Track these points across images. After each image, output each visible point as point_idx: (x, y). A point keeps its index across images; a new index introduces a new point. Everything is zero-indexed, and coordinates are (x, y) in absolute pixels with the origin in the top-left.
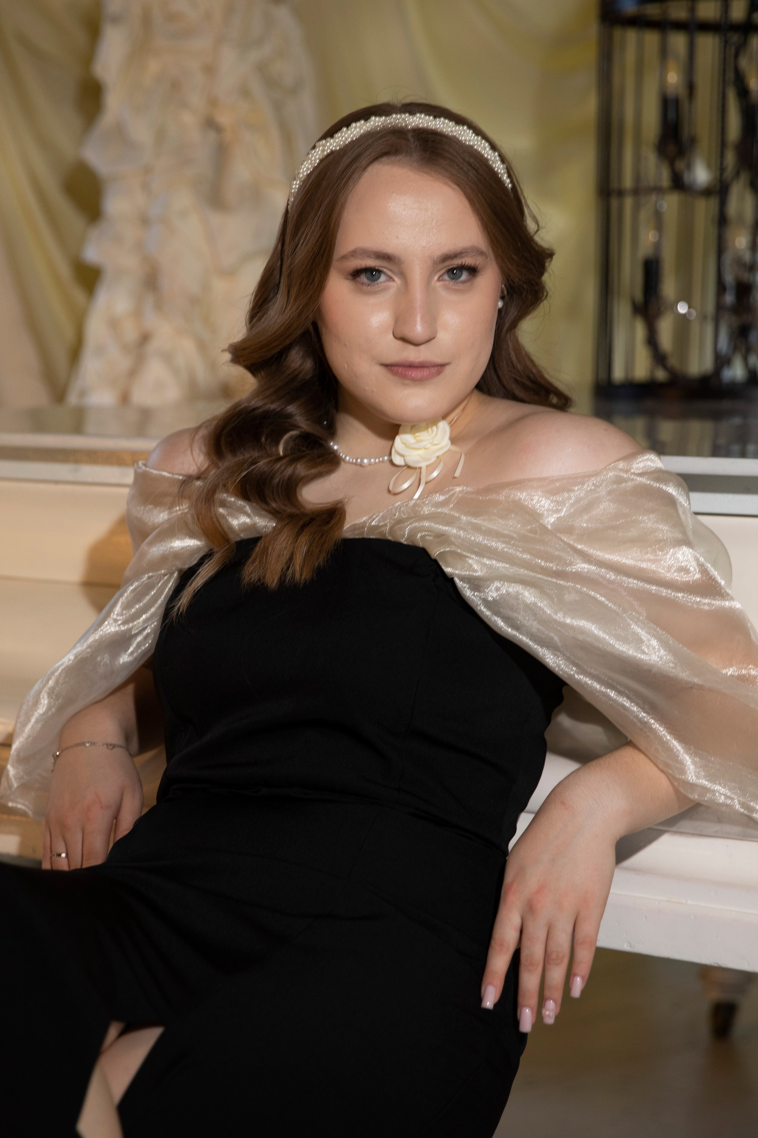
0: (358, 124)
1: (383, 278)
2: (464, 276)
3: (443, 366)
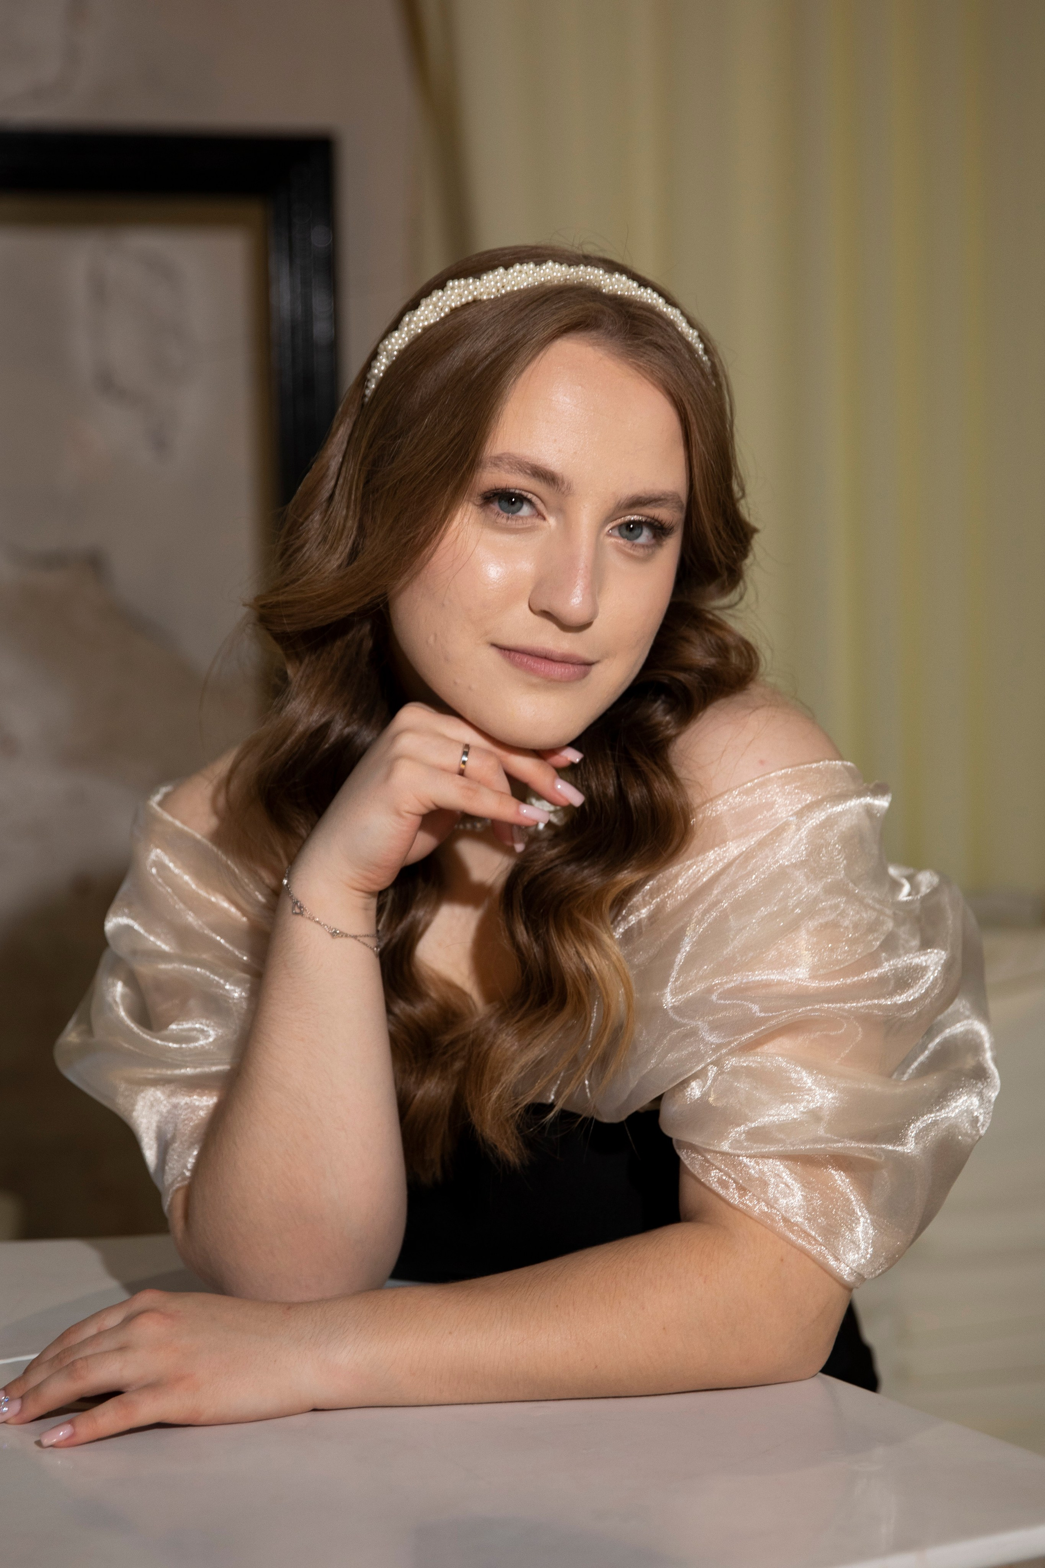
0: (525, 267)
1: (526, 510)
2: (645, 536)
3: (590, 664)
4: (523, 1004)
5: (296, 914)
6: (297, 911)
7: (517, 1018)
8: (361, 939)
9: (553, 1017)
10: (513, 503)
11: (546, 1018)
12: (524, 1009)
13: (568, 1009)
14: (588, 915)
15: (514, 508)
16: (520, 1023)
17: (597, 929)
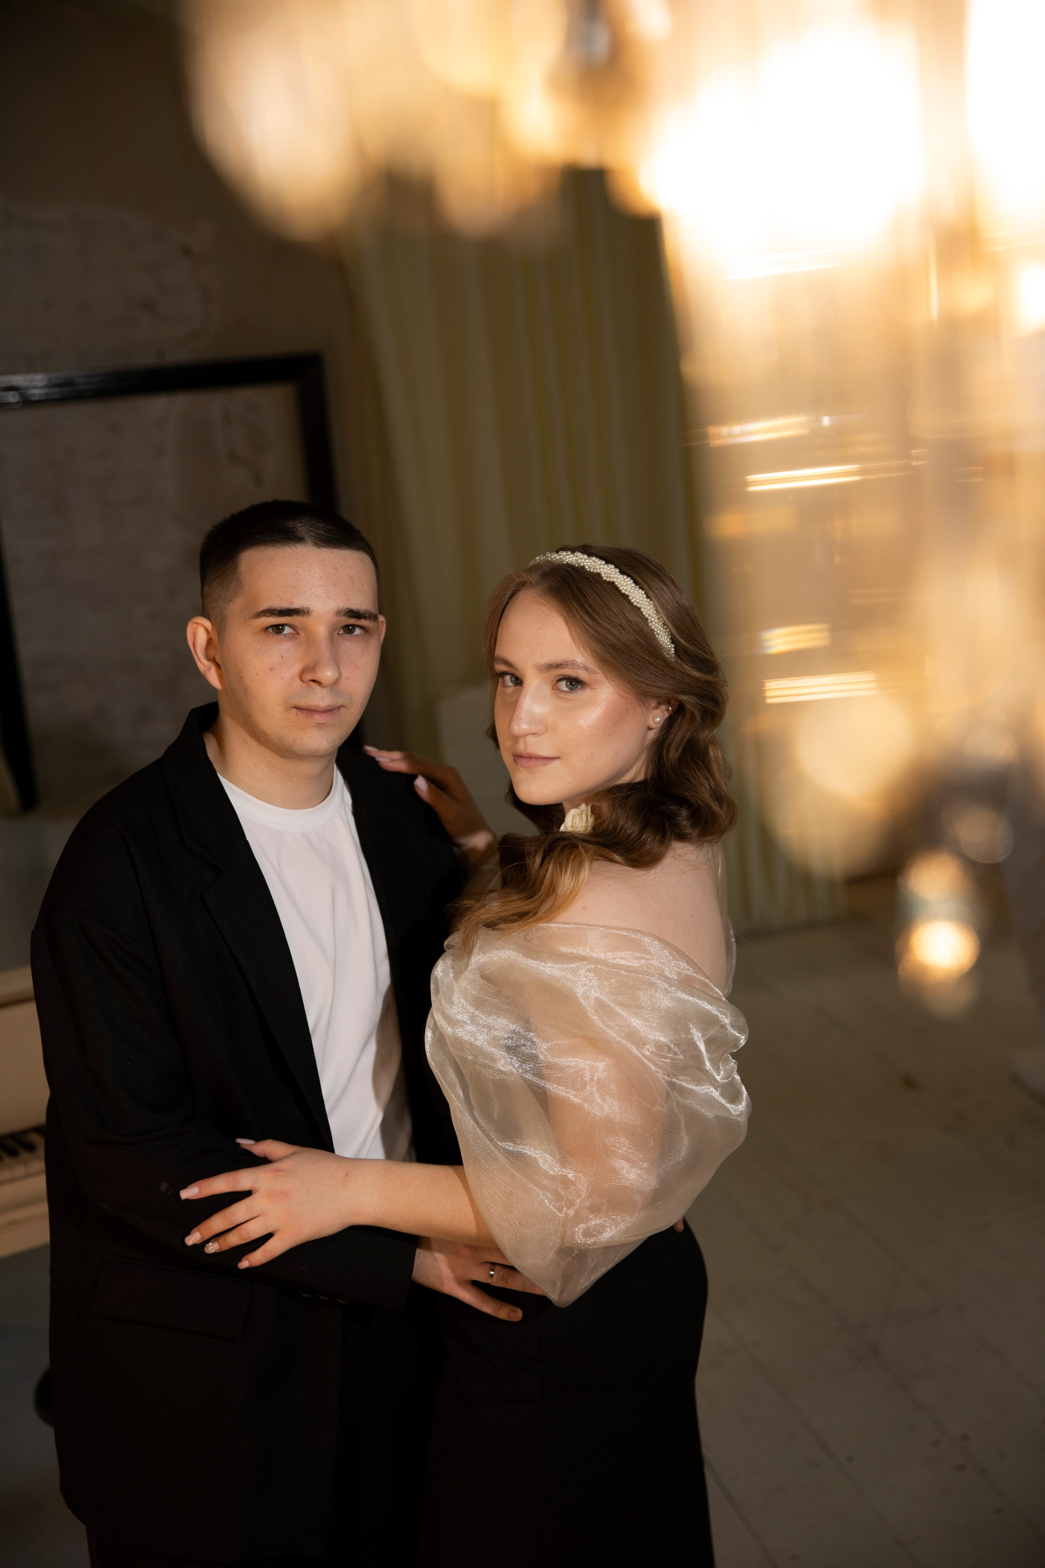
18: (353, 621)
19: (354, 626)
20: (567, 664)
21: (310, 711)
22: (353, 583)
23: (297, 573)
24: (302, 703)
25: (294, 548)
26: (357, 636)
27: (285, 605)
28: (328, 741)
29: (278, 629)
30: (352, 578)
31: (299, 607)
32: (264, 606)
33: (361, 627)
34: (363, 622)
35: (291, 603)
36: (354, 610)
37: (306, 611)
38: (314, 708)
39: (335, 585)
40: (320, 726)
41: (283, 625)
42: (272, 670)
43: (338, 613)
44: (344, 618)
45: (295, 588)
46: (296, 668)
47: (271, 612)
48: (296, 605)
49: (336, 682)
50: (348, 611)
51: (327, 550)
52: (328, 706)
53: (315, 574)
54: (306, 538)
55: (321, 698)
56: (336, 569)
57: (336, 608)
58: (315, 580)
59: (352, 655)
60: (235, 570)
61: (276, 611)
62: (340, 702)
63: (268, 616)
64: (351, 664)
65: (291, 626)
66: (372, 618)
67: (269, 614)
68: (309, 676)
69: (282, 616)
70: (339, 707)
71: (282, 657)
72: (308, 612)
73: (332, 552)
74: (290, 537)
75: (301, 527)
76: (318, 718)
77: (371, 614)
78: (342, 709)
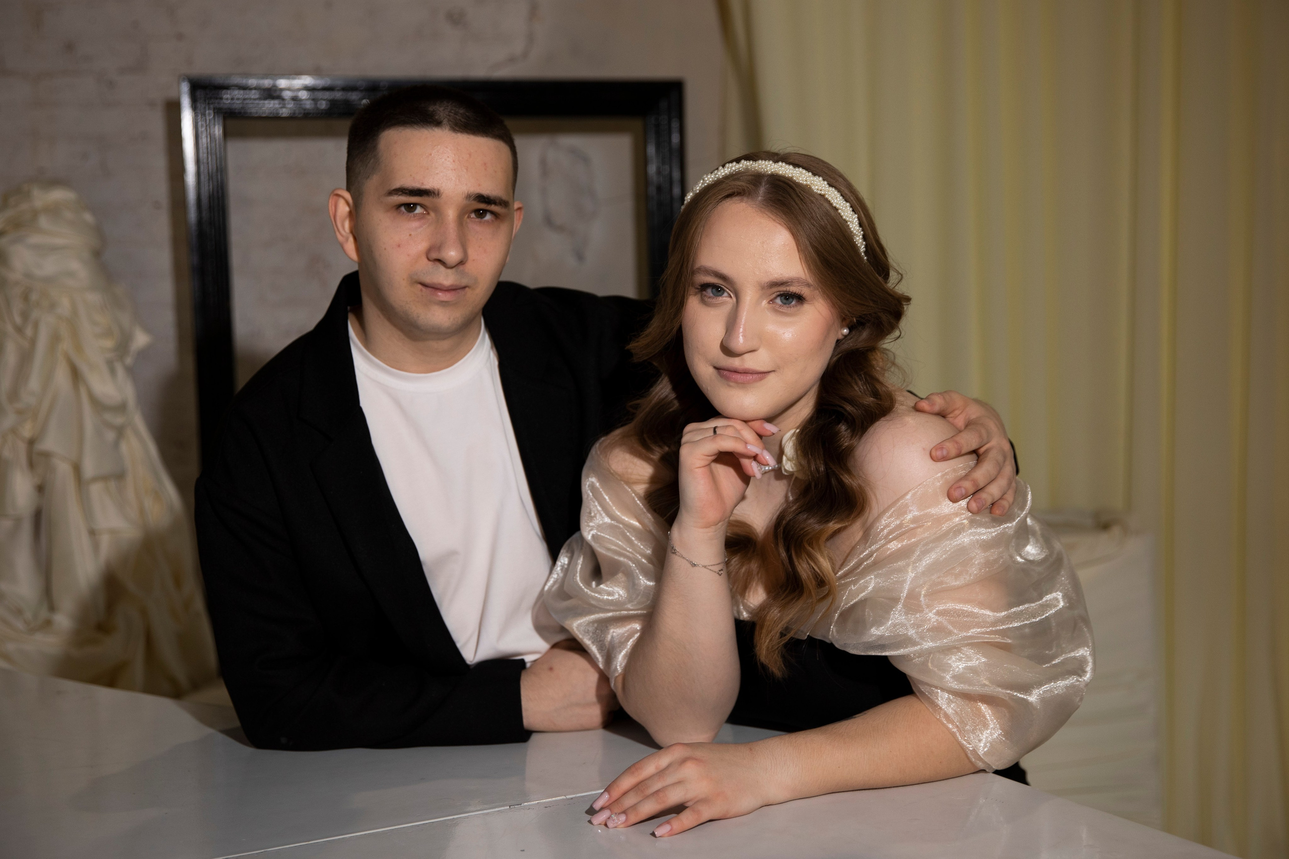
4: (785, 590)
5: (673, 553)
6: (674, 551)
7: (782, 598)
8: (710, 568)
9: (798, 599)
10: (719, 291)
11: (796, 599)
12: (786, 593)
13: (805, 595)
14: (811, 544)
15: (720, 293)
16: (783, 601)
17: (813, 551)
18: (482, 206)
19: (485, 212)
20: (792, 282)
21: (436, 288)
22: (485, 169)
23: (431, 154)
24: (428, 280)
25: (430, 131)
26: (488, 221)
27: (416, 185)
28: (449, 319)
29: (410, 207)
30: (485, 164)
31: (430, 188)
32: (397, 184)
33: (492, 213)
34: (493, 208)
35: (422, 183)
36: (485, 195)
37: (436, 193)
38: (439, 287)
39: (467, 170)
40: (443, 304)
41: (415, 205)
42: (399, 246)
43: (468, 197)
44: (474, 202)
45: (428, 169)
46: (422, 246)
47: (403, 191)
48: (428, 185)
49: (461, 263)
50: (477, 197)
51: (463, 135)
52: (452, 285)
53: (448, 157)
54: (445, 123)
55: (445, 278)
56: (470, 155)
57: (466, 192)
58: (448, 163)
59: (481, 239)
60: (375, 147)
61: (407, 190)
62: (464, 282)
63: (399, 195)
64: (479, 247)
65: (422, 206)
66: (503, 205)
67: (401, 193)
68: (434, 255)
69: (413, 196)
70: (464, 287)
71: (410, 235)
72: (438, 194)
73: (468, 138)
74: (428, 120)
75: (441, 110)
76: (442, 296)
77: (502, 200)
78: (467, 289)
